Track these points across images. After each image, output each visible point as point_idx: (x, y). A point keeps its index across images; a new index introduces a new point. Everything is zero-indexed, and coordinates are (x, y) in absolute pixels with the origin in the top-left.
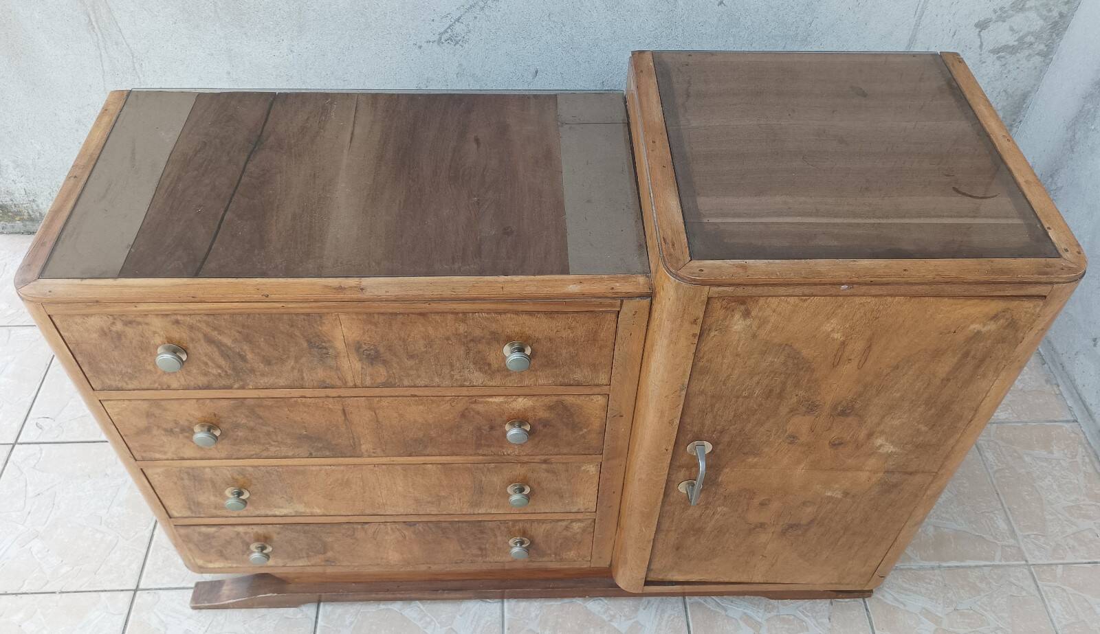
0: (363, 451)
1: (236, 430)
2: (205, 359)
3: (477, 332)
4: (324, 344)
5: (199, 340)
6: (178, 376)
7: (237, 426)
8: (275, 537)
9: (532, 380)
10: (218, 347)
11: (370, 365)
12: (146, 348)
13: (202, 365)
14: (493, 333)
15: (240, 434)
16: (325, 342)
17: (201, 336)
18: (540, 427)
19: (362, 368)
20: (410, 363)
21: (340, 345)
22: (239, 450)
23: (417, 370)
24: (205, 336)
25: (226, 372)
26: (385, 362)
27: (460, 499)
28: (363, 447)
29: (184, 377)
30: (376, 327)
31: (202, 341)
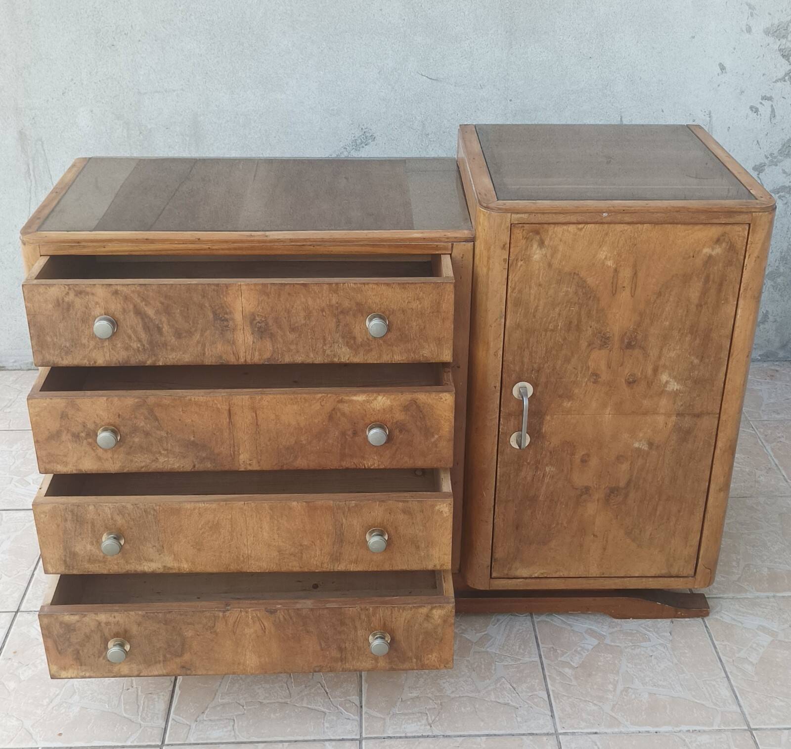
0: (241, 462)
1: (133, 435)
2: (130, 332)
3: (346, 304)
4: (226, 316)
5: (130, 311)
6: (105, 350)
7: (135, 430)
8: (135, 630)
9: (389, 356)
10: (142, 319)
11: (260, 340)
12: (87, 320)
13: (126, 338)
14: (358, 304)
15: (137, 440)
16: (227, 314)
17: (131, 307)
18: (397, 432)
19: (253, 342)
20: (291, 336)
21: (238, 317)
22: (132, 461)
23: (297, 344)
24: (135, 306)
25: (144, 346)
26: (272, 336)
27: (321, 550)
28: (241, 457)
29: (110, 351)
30: (269, 298)
31: (132, 314)
